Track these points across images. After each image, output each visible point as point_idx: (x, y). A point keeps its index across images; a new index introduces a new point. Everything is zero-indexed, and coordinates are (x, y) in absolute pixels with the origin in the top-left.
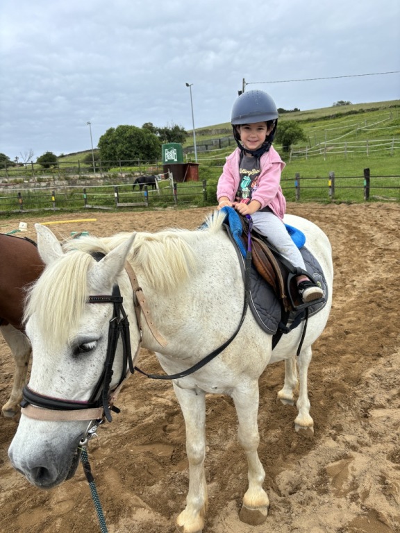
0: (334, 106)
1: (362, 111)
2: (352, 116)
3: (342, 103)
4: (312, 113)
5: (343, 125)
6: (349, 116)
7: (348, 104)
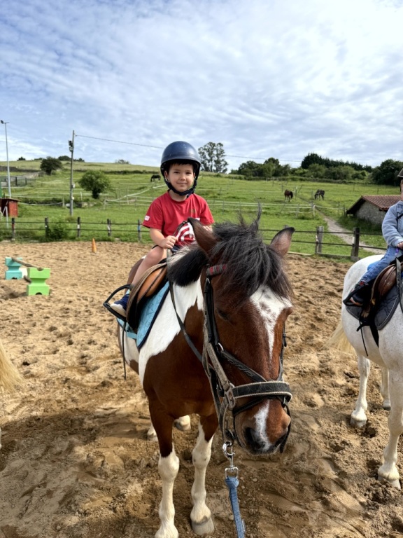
0: (116, 163)
1: (146, 173)
2: (139, 175)
3: (122, 162)
4: (100, 166)
5: (134, 182)
6: (136, 175)
7: (127, 163)
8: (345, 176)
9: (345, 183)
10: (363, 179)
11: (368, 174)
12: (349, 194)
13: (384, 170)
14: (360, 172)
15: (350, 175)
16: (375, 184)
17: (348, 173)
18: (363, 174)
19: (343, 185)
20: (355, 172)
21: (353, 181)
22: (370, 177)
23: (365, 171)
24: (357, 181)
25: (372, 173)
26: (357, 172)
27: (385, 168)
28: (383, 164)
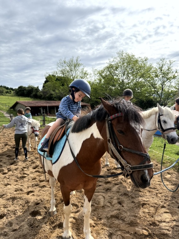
8: (2, 92)
9: (3, 95)
10: (11, 93)
11: (12, 91)
12: (6, 100)
13: (20, 90)
14: (9, 90)
15: (5, 91)
16: (16, 96)
17: (3, 91)
18: (10, 91)
19: (2, 96)
20: (6, 90)
21: (6, 94)
22: (14, 93)
23: (11, 90)
24: (8, 94)
25: (14, 91)
26: (8, 90)
27: (20, 89)
28: (19, 88)
